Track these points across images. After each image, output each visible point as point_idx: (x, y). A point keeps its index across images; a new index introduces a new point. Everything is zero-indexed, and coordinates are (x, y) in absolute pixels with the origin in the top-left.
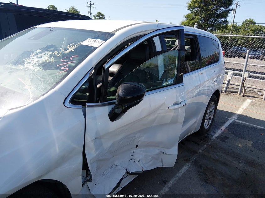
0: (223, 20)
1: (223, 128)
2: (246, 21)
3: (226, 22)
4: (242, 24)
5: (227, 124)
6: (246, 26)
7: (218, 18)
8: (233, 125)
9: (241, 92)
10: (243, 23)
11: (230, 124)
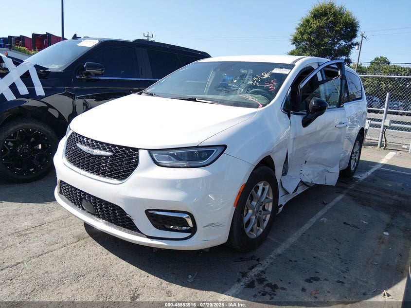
0: (344, 58)
1: (369, 173)
2: (376, 59)
3: (348, 61)
4: (370, 64)
5: (372, 170)
6: (376, 67)
7: (336, 56)
8: (379, 172)
9: (381, 145)
10: (372, 63)
11: (375, 171)
